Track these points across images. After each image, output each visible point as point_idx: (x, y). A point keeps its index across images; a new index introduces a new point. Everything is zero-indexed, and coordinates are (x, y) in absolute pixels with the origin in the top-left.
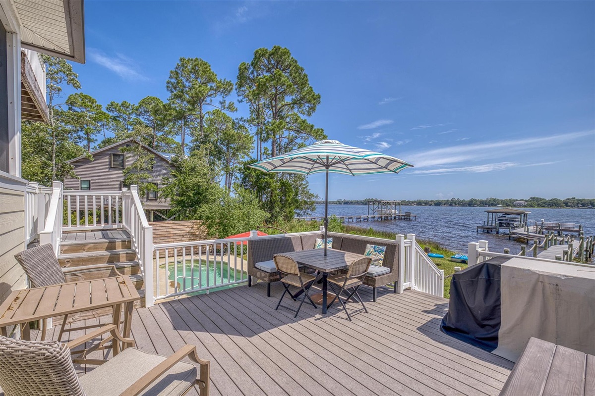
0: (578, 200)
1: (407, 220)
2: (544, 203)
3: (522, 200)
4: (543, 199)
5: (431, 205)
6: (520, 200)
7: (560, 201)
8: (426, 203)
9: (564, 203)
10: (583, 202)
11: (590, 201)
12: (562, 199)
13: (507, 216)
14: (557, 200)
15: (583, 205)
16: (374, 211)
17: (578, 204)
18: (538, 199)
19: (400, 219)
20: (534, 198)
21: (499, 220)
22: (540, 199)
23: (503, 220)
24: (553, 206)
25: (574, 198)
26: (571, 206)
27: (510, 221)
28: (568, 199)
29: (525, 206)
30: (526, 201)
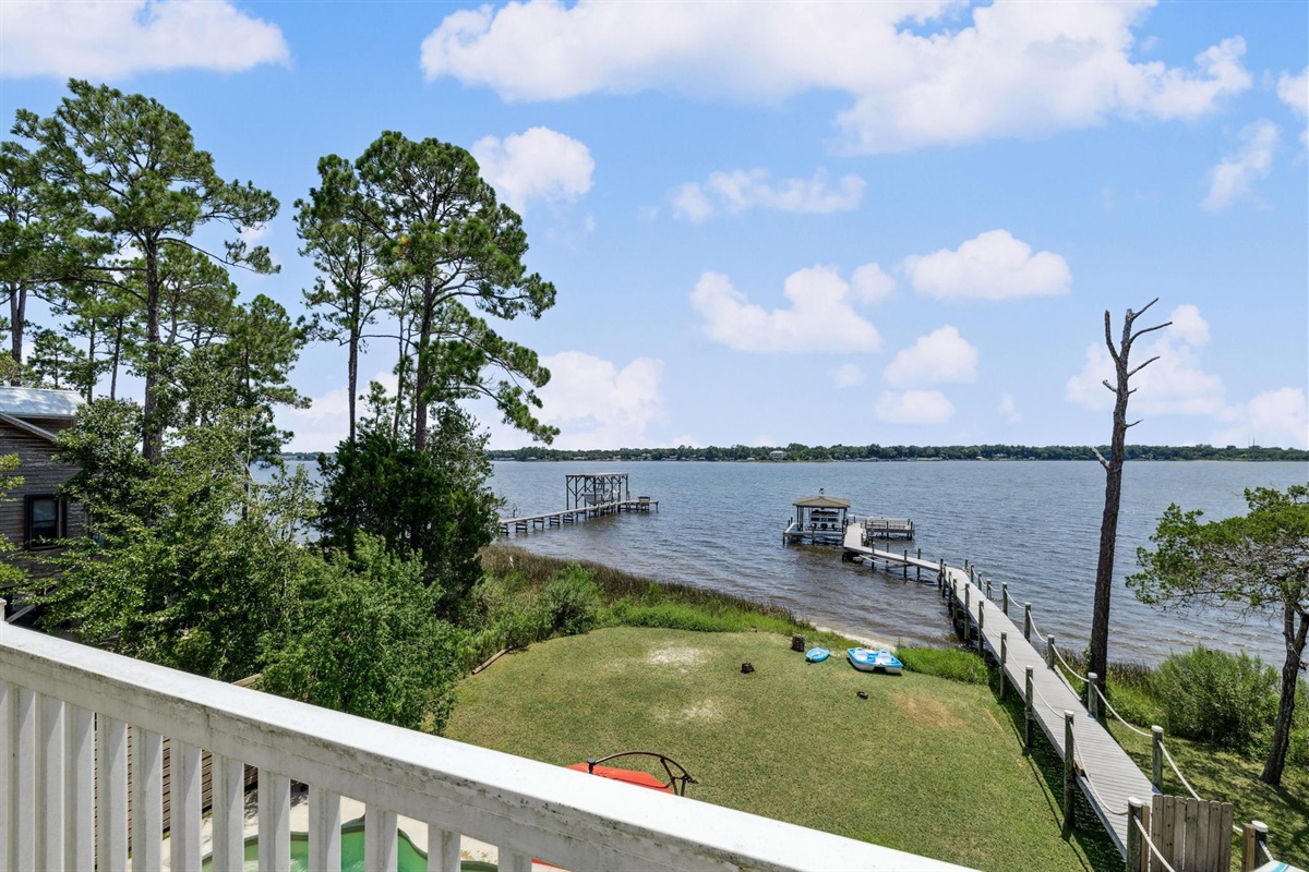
0: (845, 448)
5: (645, 459)
7: (826, 449)
16: (579, 495)
19: (628, 510)
23: (817, 519)
26: (839, 458)
29: (784, 459)
30: (784, 450)
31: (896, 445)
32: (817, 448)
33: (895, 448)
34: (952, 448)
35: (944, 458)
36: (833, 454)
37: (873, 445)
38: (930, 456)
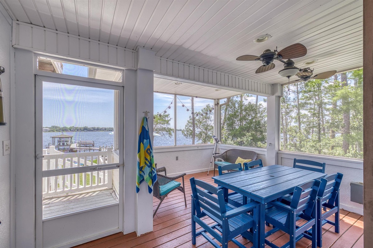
0: (75, 127)
2: (60, 129)
3: (47, 127)
4: (59, 127)
6: (46, 128)
7: (67, 128)
11: (80, 128)
13: (62, 139)
14: (66, 127)
15: (78, 130)
17: (75, 129)
18: (56, 127)
20: (54, 126)
22: (57, 127)
23: (61, 142)
24: (64, 131)
25: (73, 127)
26: (72, 131)
28: (71, 127)
29: (49, 131)
30: (49, 128)
32: (64, 127)
33: (93, 128)
34: (110, 128)
35: (107, 131)
36: (70, 130)
37: (85, 127)
38: (103, 130)
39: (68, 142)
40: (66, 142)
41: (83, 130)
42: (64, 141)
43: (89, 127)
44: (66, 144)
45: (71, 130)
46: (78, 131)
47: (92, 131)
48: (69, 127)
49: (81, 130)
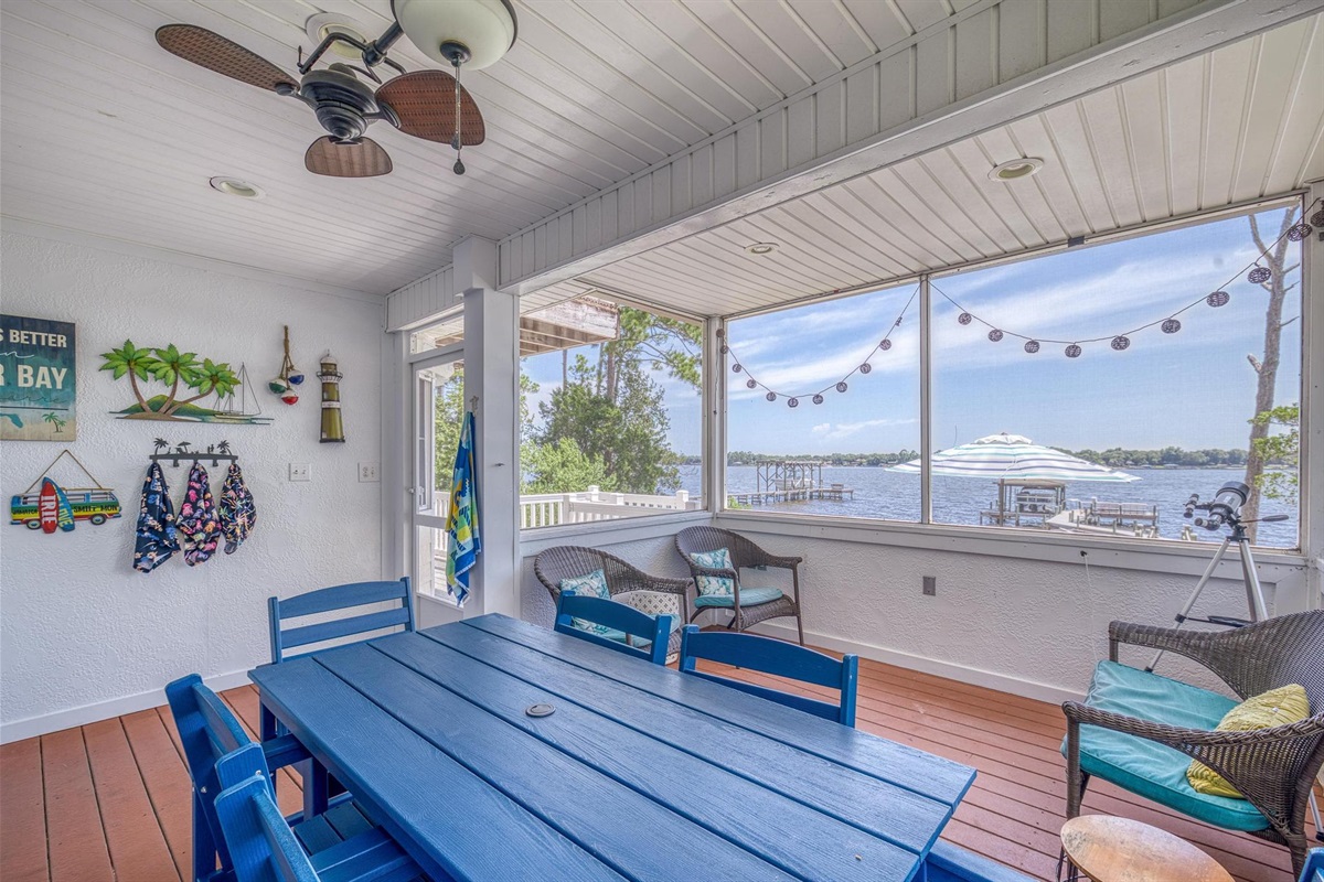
0: (1126, 452)
1: (835, 501)
5: (860, 464)
8: (851, 461)
9: (1104, 459)
10: (1135, 457)
11: (1147, 454)
12: (1100, 452)
13: (1032, 491)
15: (1136, 462)
16: (770, 482)
17: (1127, 459)
19: (821, 497)
21: (1019, 499)
23: (1025, 500)
25: (1120, 449)
26: (1115, 464)
27: (1039, 500)
28: (1110, 451)
31: (1209, 448)
33: (1207, 453)
37: (1171, 449)
39: (1046, 501)
40: (1043, 500)
41: (1160, 463)
42: (1036, 497)
43: (1186, 449)
44: (1040, 509)
45: (1112, 461)
46: (1136, 465)
47: (1202, 464)
48: (1104, 450)
49: (1152, 463)
